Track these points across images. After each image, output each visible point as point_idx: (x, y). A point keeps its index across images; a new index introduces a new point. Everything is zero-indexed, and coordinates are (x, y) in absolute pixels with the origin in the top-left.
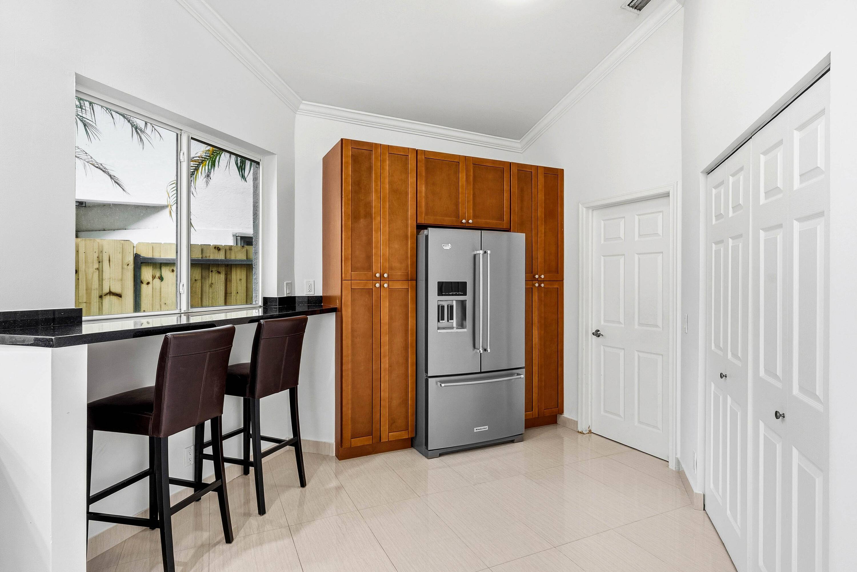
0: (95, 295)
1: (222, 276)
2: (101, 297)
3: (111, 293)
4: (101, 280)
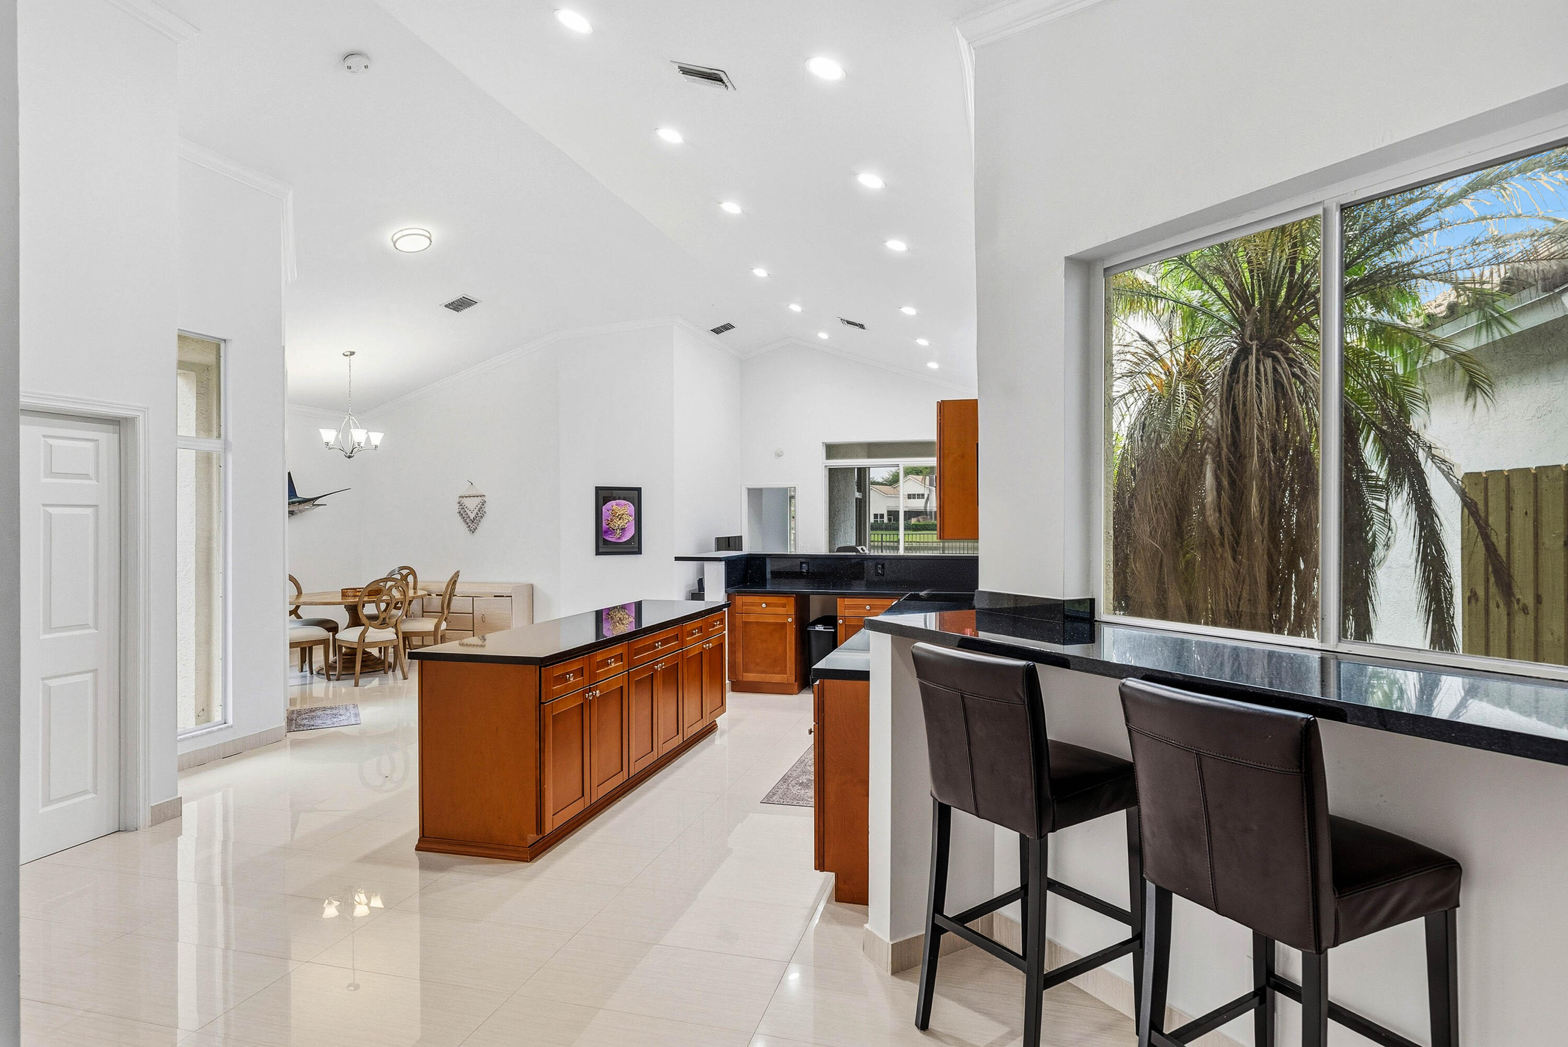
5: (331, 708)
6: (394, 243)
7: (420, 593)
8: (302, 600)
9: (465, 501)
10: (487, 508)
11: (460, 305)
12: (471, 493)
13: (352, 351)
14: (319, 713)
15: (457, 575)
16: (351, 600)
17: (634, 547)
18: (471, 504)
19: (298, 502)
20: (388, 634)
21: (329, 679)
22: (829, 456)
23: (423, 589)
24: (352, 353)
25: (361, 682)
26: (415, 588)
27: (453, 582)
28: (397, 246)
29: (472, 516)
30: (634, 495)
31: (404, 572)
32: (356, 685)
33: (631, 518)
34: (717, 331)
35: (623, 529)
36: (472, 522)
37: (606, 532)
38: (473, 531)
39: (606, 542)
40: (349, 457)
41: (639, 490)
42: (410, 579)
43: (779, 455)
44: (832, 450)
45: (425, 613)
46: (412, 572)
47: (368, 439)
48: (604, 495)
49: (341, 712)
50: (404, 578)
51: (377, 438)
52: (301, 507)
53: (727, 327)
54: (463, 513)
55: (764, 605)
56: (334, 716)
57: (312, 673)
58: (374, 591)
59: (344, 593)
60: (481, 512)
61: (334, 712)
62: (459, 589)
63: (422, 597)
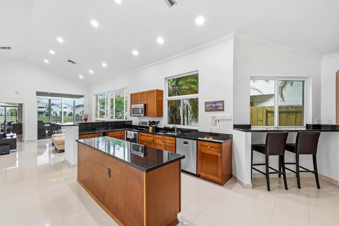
0: (256, 120)
1: (294, 116)
2: (258, 121)
3: (260, 120)
4: (258, 117)
34: (3, 48)
55: (89, 137)
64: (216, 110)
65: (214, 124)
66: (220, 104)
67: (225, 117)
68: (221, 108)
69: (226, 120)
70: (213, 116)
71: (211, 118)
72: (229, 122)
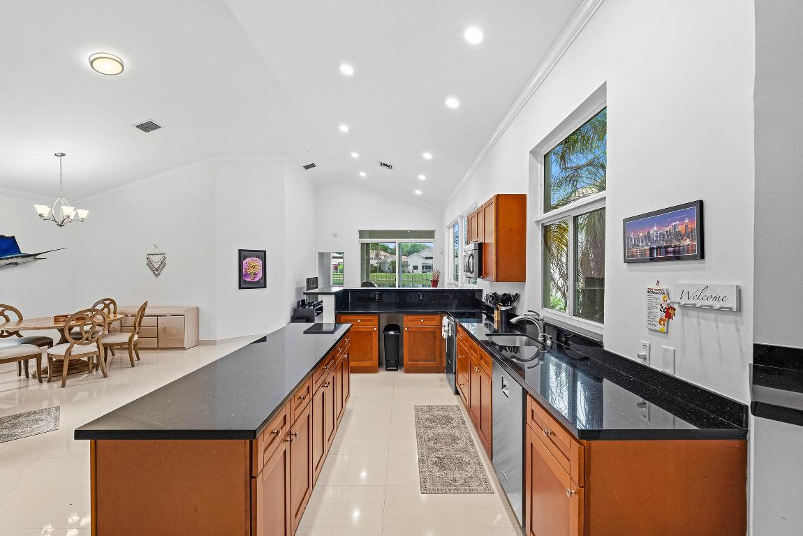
5: (35, 413)
6: (92, 63)
7: (119, 316)
8: (23, 325)
9: (151, 257)
10: (167, 261)
11: (148, 127)
12: (155, 252)
13: (62, 152)
14: (21, 419)
15: (146, 303)
16: (62, 325)
17: (262, 284)
18: (156, 260)
19: (21, 256)
20: (92, 348)
21: (41, 382)
22: (361, 237)
23: (121, 313)
24: (63, 155)
25: (67, 382)
26: (115, 313)
27: (143, 308)
28: (94, 65)
29: (156, 266)
30: (262, 255)
31: (107, 302)
32: (63, 386)
33: (260, 268)
34: (307, 167)
35: (255, 274)
36: (157, 271)
37: (245, 276)
38: (157, 275)
39: (246, 282)
40: (61, 226)
41: (265, 252)
42: (112, 306)
43: (335, 236)
44: (362, 234)
45: (122, 329)
46: (113, 302)
47: (77, 214)
48: (243, 255)
49: (43, 417)
50: (107, 306)
51: (83, 214)
52: (24, 260)
53: (313, 165)
54: (150, 264)
55: (359, 321)
56: (36, 421)
57: (27, 377)
58: (80, 317)
59: (56, 319)
60: (163, 264)
61: (37, 417)
62: (147, 312)
63: (120, 319)
64: (667, 252)
65: (659, 327)
66: (682, 220)
67: (707, 293)
68: (688, 242)
69: (711, 308)
70: (654, 286)
71: (645, 295)
72: (726, 326)
